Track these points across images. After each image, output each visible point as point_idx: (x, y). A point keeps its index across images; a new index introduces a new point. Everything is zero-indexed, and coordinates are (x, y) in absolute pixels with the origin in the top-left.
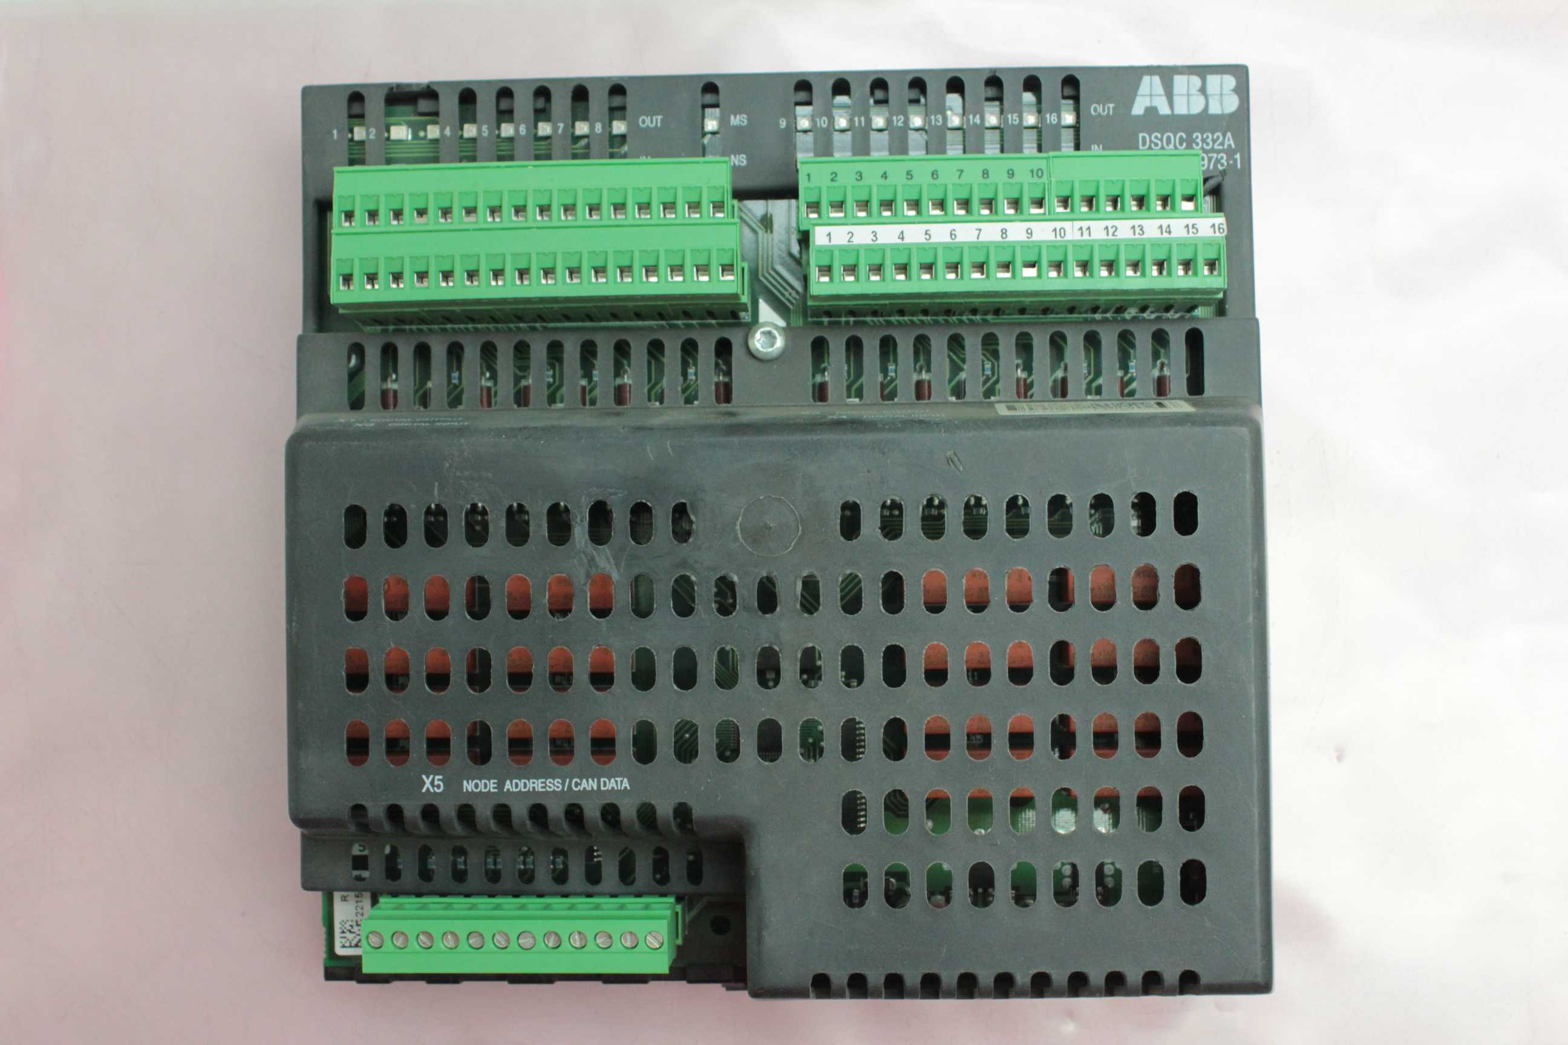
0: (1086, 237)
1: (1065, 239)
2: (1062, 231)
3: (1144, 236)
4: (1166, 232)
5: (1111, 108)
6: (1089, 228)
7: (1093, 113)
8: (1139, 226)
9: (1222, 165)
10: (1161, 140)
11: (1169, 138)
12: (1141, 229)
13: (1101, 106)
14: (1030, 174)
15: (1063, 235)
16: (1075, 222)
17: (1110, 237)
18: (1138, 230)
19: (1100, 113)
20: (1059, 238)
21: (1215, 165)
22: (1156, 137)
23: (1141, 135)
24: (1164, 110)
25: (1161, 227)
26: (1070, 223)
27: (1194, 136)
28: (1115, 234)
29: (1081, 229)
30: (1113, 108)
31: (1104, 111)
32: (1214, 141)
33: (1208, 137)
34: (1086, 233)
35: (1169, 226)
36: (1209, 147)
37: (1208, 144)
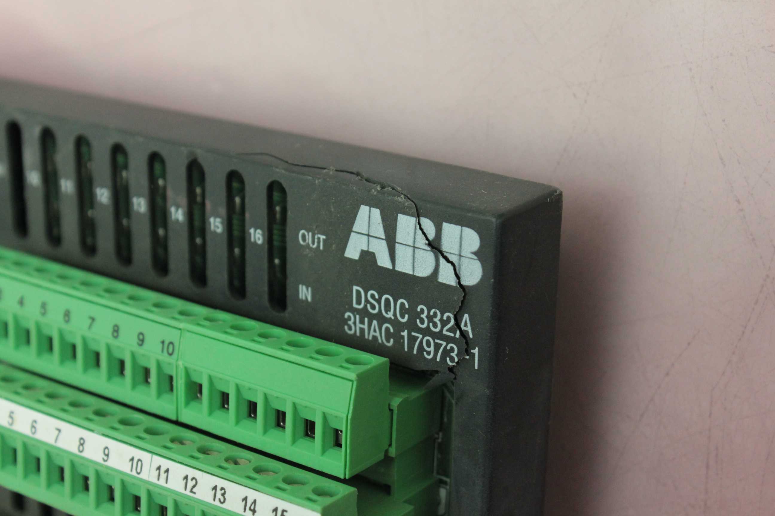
0: (162, 482)
1: (140, 476)
2: (140, 463)
3: (224, 506)
4: (250, 509)
5: (321, 240)
6: (167, 471)
7: (301, 242)
8: (222, 489)
9: (452, 359)
10: (379, 301)
11: (387, 301)
12: (223, 495)
13: (310, 234)
14: (161, 345)
15: (139, 470)
16: (155, 457)
17: (188, 492)
18: (219, 493)
19: (308, 244)
20: (134, 473)
21: (443, 357)
22: (373, 296)
23: (355, 288)
24: (384, 261)
25: (245, 499)
26: (149, 455)
27: (419, 310)
28: (194, 490)
29: (159, 468)
30: (324, 240)
31: (313, 244)
32: (444, 323)
33: (435, 315)
34: (163, 476)
35: (255, 502)
36: (437, 330)
37: (435, 326)
